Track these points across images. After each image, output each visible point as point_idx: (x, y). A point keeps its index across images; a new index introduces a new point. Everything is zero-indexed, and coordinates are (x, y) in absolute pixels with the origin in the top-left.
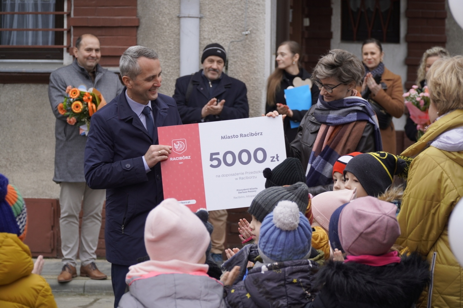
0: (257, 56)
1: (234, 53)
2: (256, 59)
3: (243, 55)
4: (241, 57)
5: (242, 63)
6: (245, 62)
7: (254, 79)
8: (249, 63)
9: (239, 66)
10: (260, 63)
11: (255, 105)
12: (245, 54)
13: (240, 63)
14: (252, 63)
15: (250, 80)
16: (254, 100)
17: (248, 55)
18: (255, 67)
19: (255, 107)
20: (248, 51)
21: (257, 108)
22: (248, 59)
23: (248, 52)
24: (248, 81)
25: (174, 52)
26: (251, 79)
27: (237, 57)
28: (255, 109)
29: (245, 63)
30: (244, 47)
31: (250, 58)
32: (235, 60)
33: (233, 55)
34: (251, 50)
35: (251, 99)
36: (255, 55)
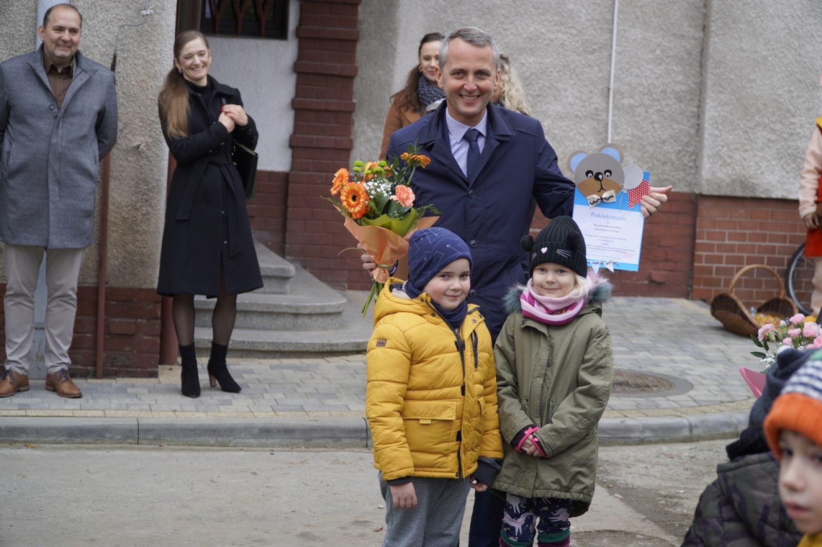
0: (161, 50)
1: (123, 45)
2: (159, 56)
3: (137, 48)
4: (134, 51)
5: (136, 62)
6: (141, 60)
7: (154, 86)
8: (147, 62)
9: (130, 65)
10: (164, 62)
11: (154, 130)
12: (142, 47)
13: (133, 61)
14: (152, 62)
15: (148, 89)
16: (153, 121)
17: (147, 48)
18: (156, 69)
19: (155, 132)
20: (146, 42)
21: (156, 134)
22: (146, 54)
23: (146, 44)
24: (144, 91)
25: (26, 40)
26: (149, 87)
27: (128, 51)
28: (154, 135)
29: (141, 61)
30: (140, 36)
31: (150, 53)
32: (125, 55)
33: (122, 47)
34: (151, 41)
35: (149, 120)
36: (158, 49)
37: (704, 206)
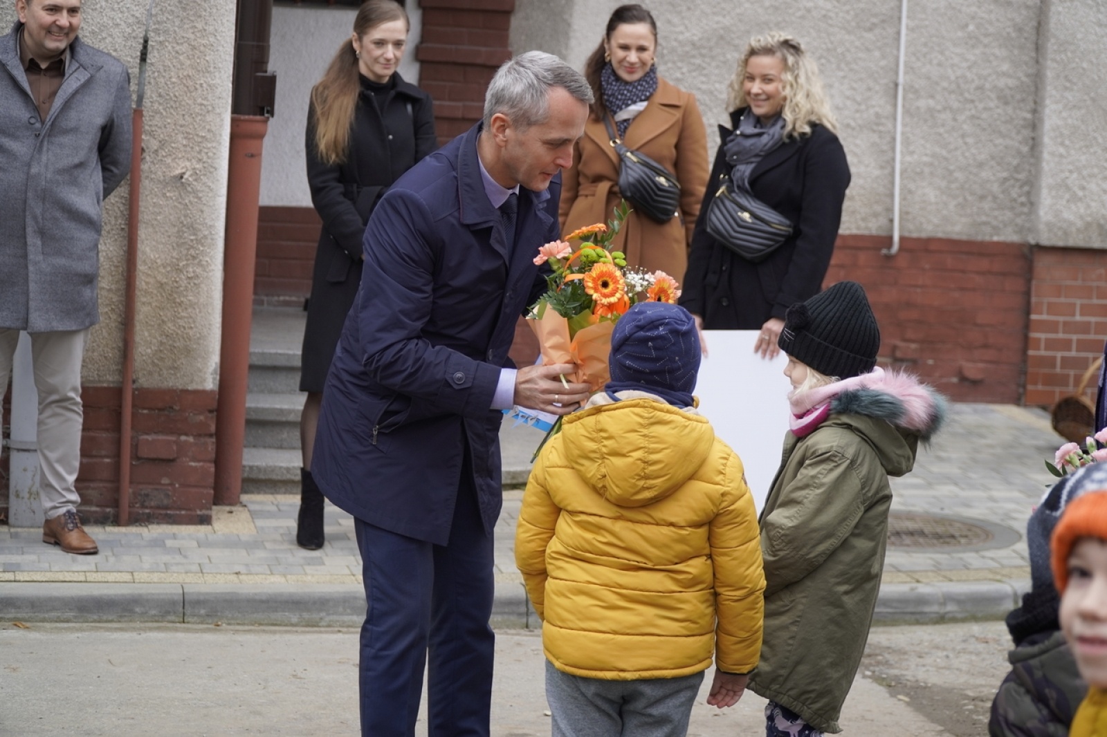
0: (216, 30)
1: (159, 23)
2: (212, 39)
3: (179, 27)
4: (175, 32)
5: (178, 48)
6: (186, 45)
7: (205, 85)
8: (194, 48)
9: (169, 52)
10: (220, 48)
11: (206, 150)
12: (186, 26)
13: (173, 47)
14: (202, 48)
15: (196, 89)
16: (203, 137)
17: (195, 27)
18: (207, 58)
19: (207, 153)
20: (192, 18)
21: (209, 158)
22: (192, 37)
23: (193, 21)
24: (191, 92)
25: (12, 16)
26: (198, 86)
27: (166, 32)
28: (205, 159)
29: (185, 47)
30: (184, 9)
31: (198, 35)
32: (162, 38)
33: (157, 26)
34: (200, 16)
35: (197, 135)
36: (211, 29)
37: (1043, 264)
